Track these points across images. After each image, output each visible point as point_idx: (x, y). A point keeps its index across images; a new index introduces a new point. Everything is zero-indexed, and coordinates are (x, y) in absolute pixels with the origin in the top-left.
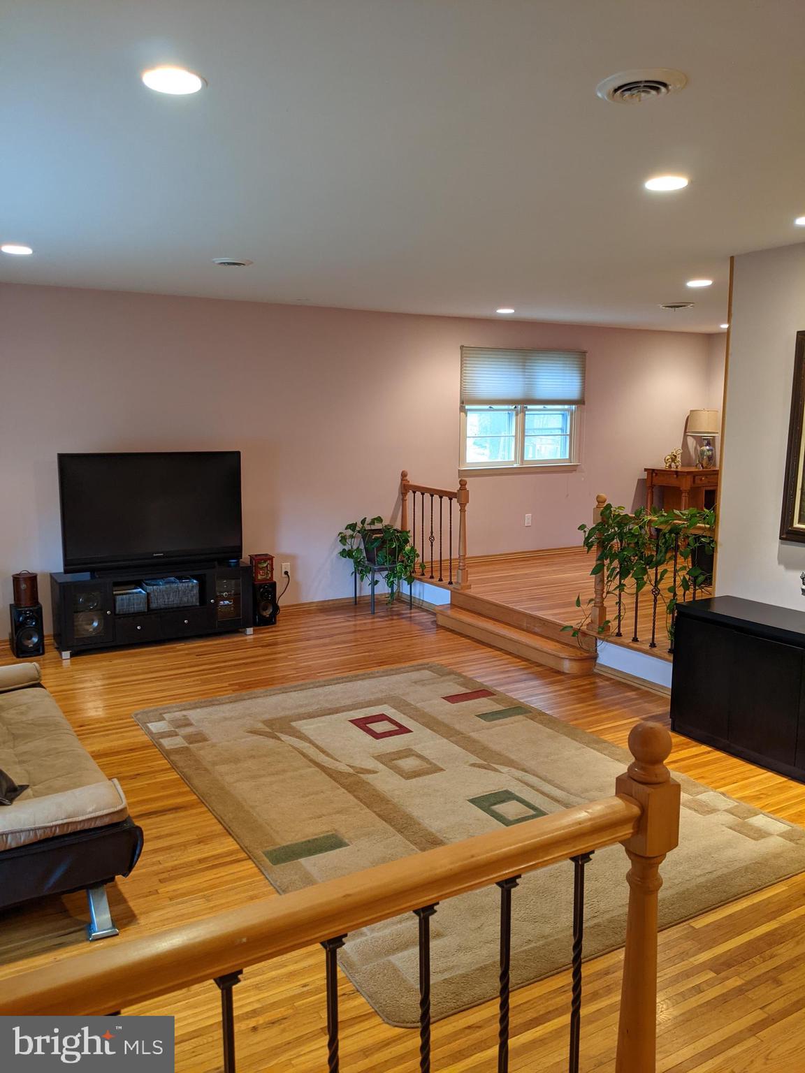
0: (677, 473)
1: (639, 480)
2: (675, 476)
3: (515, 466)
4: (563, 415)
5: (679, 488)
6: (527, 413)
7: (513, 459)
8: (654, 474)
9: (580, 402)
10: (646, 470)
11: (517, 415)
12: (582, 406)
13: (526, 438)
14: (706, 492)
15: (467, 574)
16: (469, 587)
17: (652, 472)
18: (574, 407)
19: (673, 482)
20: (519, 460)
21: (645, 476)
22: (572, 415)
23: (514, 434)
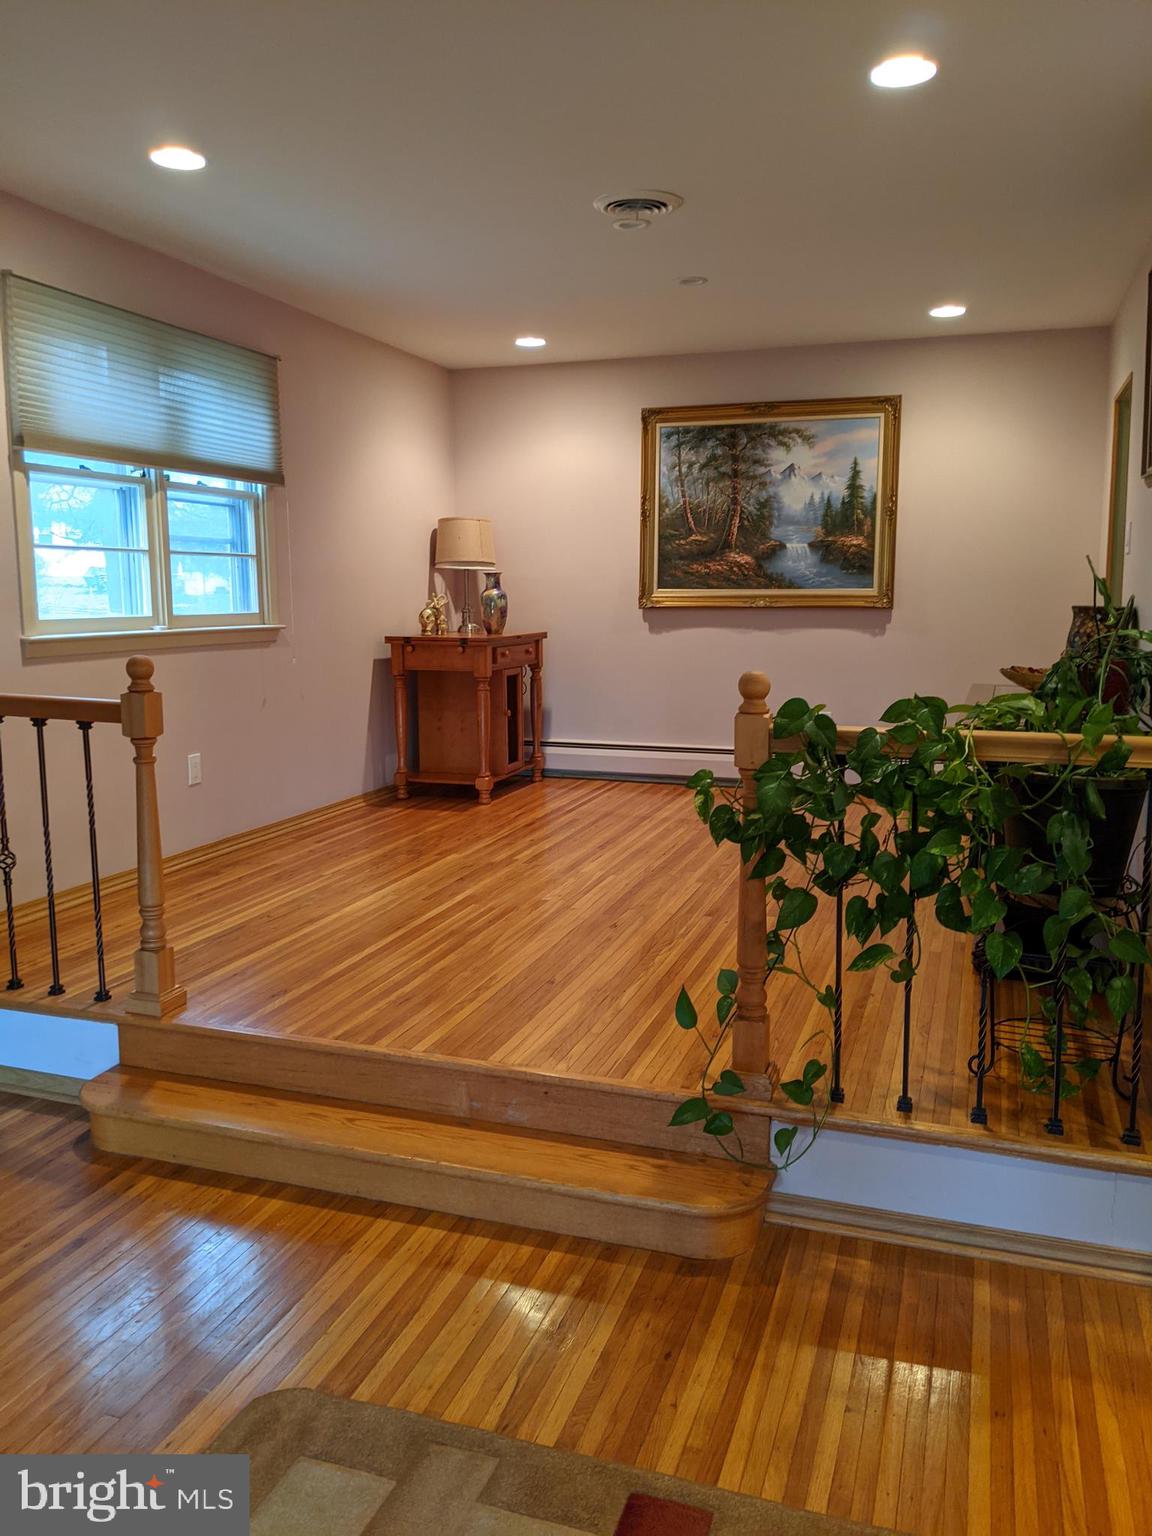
0: (464, 641)
1: (375, 661)
2: (460, 649)
3: (157, 629)
4: (232, 508)
5: (471, 673)
6: (170, 493)
7: (147, 612)
8: (409, 649)
9: (272, 478)
10: (388, 639)
11: (149, 495)
12: (279, 489)
13: (172, 556)
14: (509, 678)
15: (173, 961)
16: (181, 1003)
17: (401, 644)
18: (260, 488)
19: (458, 662)
20: (163, 615)
21: (386, 652)
22: (256, 507)
23: (144, 545)
